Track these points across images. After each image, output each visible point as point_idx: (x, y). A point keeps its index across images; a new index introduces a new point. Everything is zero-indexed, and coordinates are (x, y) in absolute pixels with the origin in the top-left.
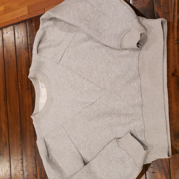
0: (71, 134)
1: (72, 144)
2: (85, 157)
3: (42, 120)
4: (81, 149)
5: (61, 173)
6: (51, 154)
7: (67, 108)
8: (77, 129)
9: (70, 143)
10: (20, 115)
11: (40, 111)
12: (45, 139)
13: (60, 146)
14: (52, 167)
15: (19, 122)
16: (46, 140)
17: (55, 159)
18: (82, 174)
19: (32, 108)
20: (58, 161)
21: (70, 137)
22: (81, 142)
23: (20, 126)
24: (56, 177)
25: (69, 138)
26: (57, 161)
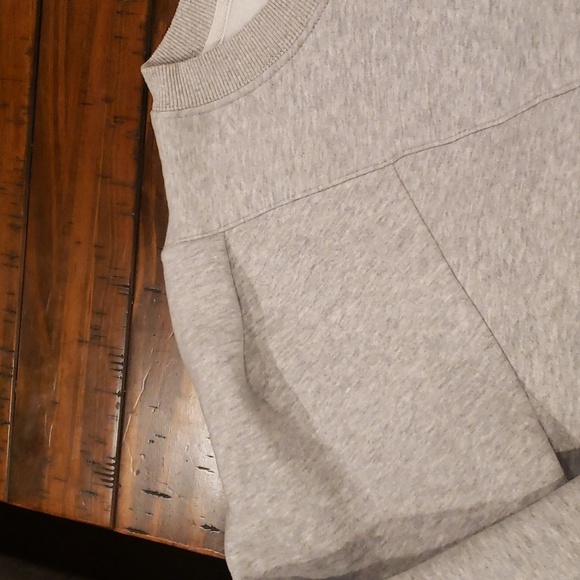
0: (462, 240)
1: (462, 310)
2: (555, 412)
3: (229, 109)
4: (529, 356)
5: (334, 491)
6: (269, 353)
7: (469, 46)
8: (536, 208)
9: (447, 298)
10: (36, 53)
11: (211, 40)
12: (233, 248)
13: (351, 308)
14: (277, 444)
15: (26, 101)
16: (238, 250)
17: (284, 387)
18: (554, 534)
19: (143, 18)
20: (308, 406)
21: (453, 260)
22: (549, 305)
23: (24, 130)
24: (298, 516)
25: (443, 265)
26: (307, 401)
